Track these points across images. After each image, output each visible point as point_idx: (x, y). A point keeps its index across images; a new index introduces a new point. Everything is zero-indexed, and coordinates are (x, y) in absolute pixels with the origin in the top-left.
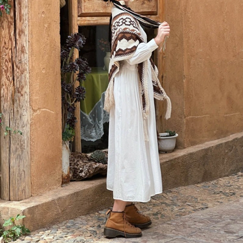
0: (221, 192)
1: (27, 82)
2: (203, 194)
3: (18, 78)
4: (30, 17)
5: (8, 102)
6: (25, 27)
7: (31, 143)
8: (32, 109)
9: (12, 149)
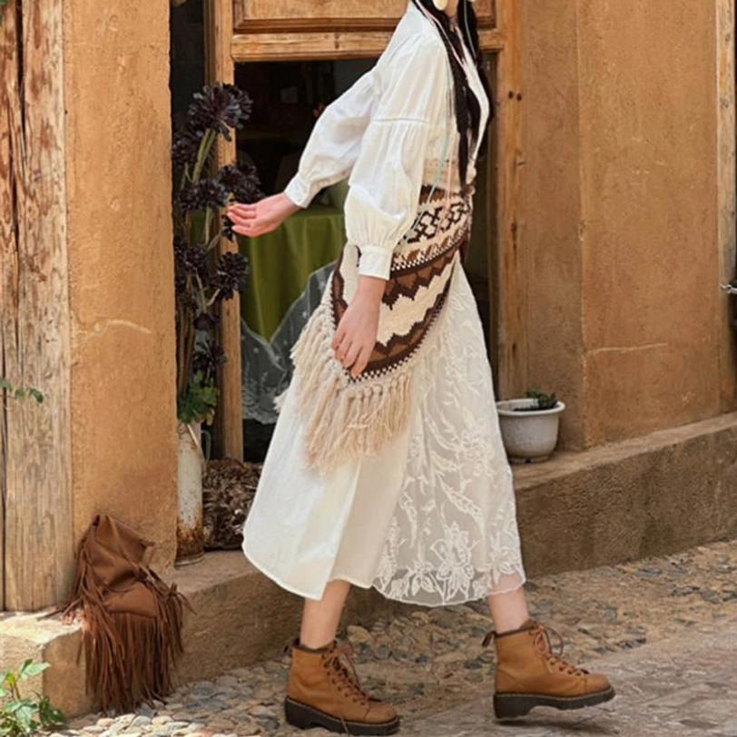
0: (695, 588)
1: (59, 239)
2: (637, 595)
3: (30, 228)
4: (71, 32)
6: (54, 66)
7: (75, 428)
8: (78, 319)
9: (13, 446)
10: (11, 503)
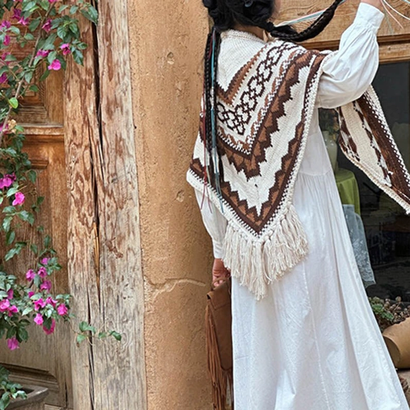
1: (133, 226)
4: (137, 67)
5: (83, 270)
6: (124, 93)
7: (148, 353)
9: (97, 368)
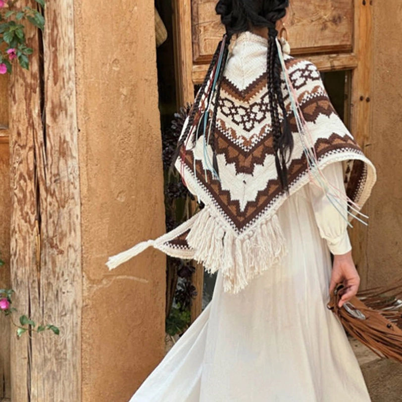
1: (74, 224)
3: (50, 217)
4: (81, 72)
5: (25, 265)
6: (69, 97)
7: (84, 346)
8: (89, 278)
9: (35, 360)
10: (34, 396)
